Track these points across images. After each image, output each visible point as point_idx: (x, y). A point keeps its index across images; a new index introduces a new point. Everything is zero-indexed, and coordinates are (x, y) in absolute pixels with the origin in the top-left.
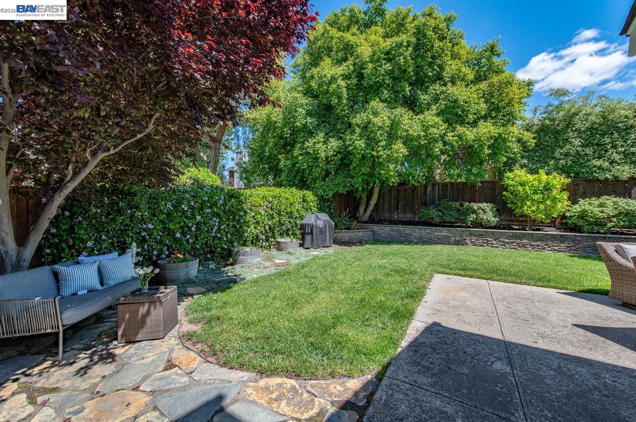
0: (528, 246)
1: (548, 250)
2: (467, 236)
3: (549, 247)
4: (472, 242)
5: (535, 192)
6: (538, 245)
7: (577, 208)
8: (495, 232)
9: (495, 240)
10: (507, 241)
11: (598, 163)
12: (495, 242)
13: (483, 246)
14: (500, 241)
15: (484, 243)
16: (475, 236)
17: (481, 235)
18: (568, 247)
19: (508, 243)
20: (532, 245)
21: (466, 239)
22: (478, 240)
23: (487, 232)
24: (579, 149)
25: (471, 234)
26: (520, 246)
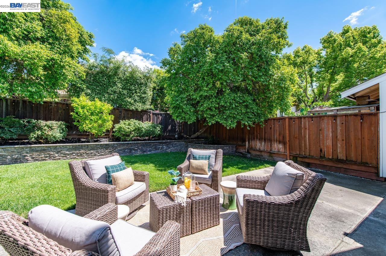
0: (84, 155)
1: (98, 156)
2: (27, 153)
3: (99, 153)
4: (33, 158)
5: (92, 114)
6: (91, 153)
7: (117, 126)
8: (57, 146)
9: (57, 153)
10: (67, 152)
11: (129, 100)
12: (57, 155)
13: (45, 160)
14: (62, 153)
15: (47, 157)
16: (37, 151)
17: (43, 150)
18: (110, 152)
19: (68, 154)
20: (87, 154)
21: (25, 156)
22: (39, 155)
23: (49, 147)
24: (121, 90)
25: (32, 150)
26: (78, 156)
